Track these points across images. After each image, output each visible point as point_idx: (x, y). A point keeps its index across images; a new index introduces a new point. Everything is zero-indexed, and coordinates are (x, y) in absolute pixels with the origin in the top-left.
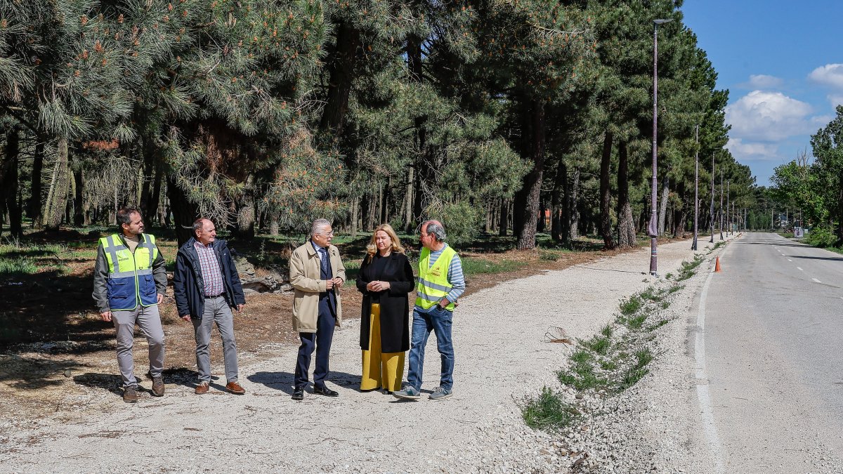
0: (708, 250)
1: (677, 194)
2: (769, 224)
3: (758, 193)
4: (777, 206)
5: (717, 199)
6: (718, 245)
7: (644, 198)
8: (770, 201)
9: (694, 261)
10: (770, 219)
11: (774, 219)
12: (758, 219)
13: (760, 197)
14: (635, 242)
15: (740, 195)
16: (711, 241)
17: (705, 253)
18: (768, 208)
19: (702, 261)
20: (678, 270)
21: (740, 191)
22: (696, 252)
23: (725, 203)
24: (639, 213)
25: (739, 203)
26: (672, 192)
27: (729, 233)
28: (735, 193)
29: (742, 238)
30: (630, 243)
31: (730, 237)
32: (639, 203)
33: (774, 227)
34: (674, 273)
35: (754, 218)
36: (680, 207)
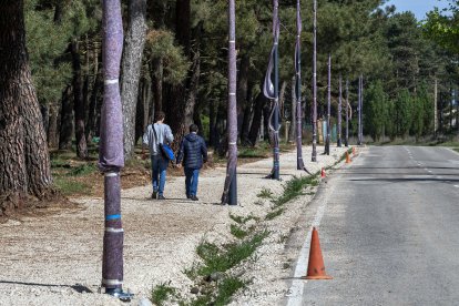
0: (267, 203)
1: (169, 35)
2: (427, 122)
3: (393, 31)
4: (450, 69)
5: (286, 48)
6: (294, 189)
7: (71, 47)
8: (426, 55)
9: (232, 239)
10: (431, 107)
11: (441, 106)
12: (397, 107)
13: (398, 43)
14: (50, 180)
15: (350, 38)
16: (274, 175)
17: (261, 212)
18: (423, 74)
19: (258, 240)
20: (189, 274)
21: (348, 26)
22: (235, 210)
23: (306, 61)
24: (57, 93)
25: (345, 60)
26: (156, 27)
27: (320, 149)
28: (336, 30)
29: (358, 162)
30: (35, 188)
31: (324, 161)
32: (57, 62)
33: (440, 129)
34: (175, 284)
35: (384, 104)
36: (179, 75)
